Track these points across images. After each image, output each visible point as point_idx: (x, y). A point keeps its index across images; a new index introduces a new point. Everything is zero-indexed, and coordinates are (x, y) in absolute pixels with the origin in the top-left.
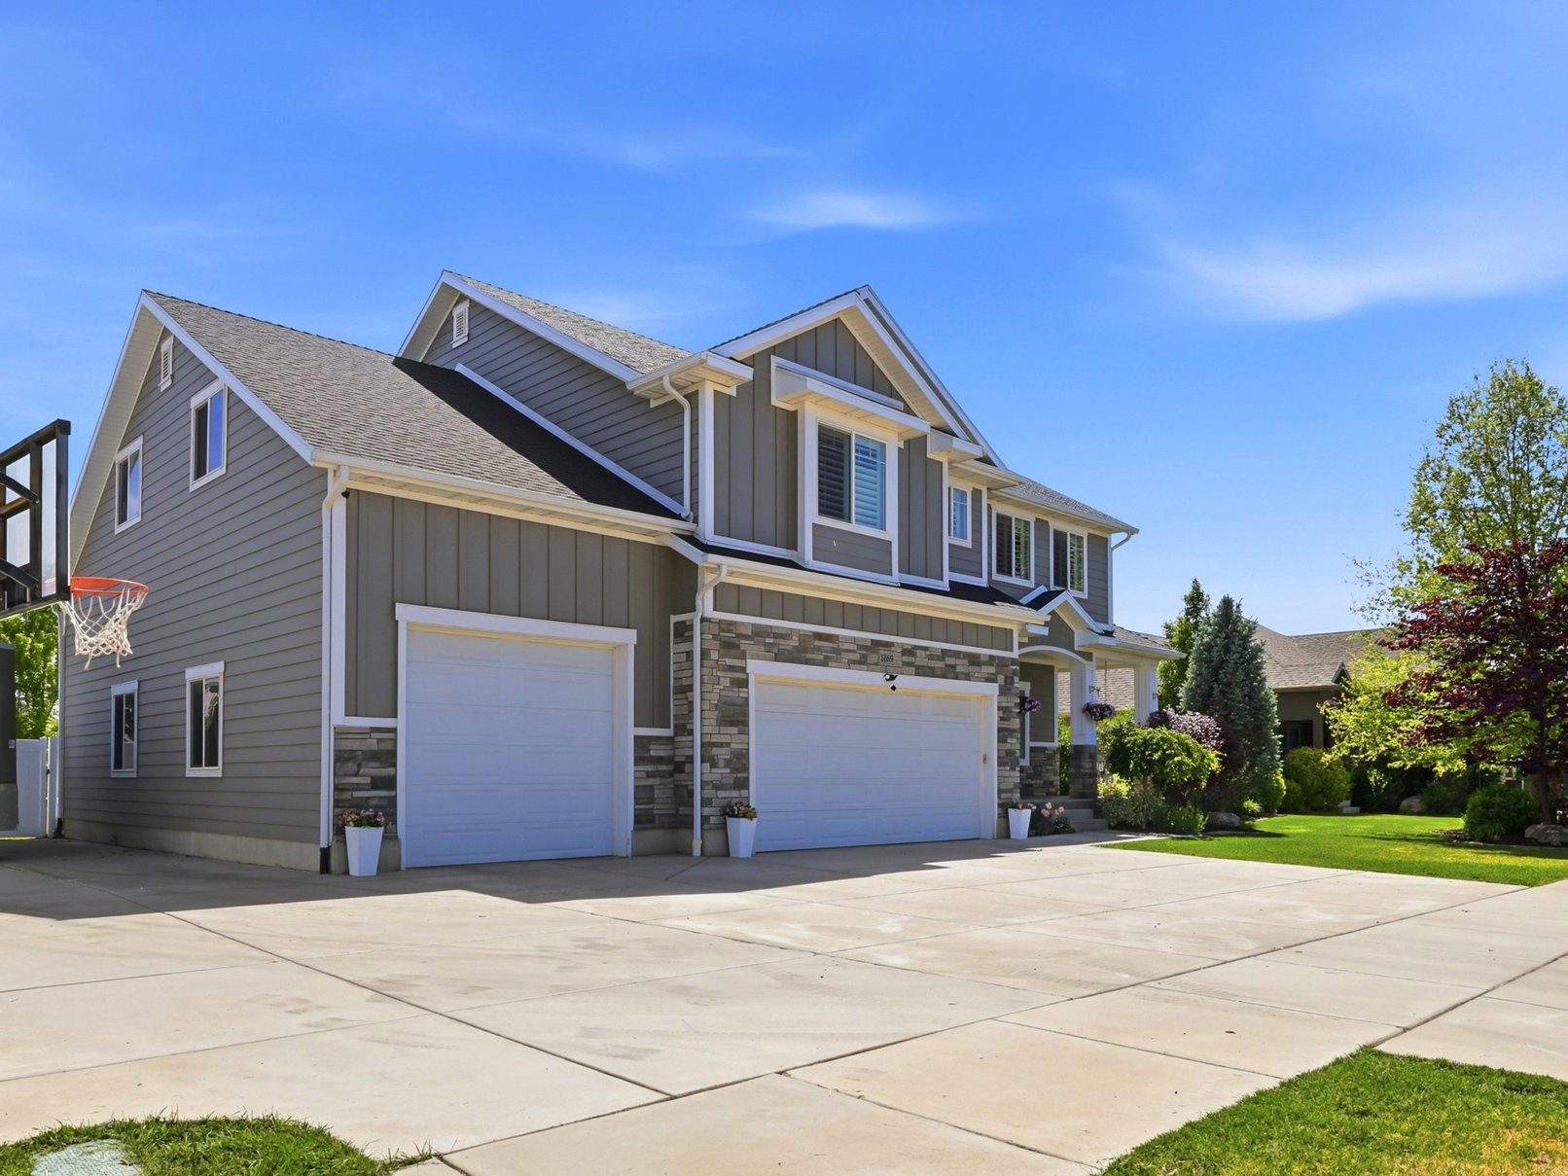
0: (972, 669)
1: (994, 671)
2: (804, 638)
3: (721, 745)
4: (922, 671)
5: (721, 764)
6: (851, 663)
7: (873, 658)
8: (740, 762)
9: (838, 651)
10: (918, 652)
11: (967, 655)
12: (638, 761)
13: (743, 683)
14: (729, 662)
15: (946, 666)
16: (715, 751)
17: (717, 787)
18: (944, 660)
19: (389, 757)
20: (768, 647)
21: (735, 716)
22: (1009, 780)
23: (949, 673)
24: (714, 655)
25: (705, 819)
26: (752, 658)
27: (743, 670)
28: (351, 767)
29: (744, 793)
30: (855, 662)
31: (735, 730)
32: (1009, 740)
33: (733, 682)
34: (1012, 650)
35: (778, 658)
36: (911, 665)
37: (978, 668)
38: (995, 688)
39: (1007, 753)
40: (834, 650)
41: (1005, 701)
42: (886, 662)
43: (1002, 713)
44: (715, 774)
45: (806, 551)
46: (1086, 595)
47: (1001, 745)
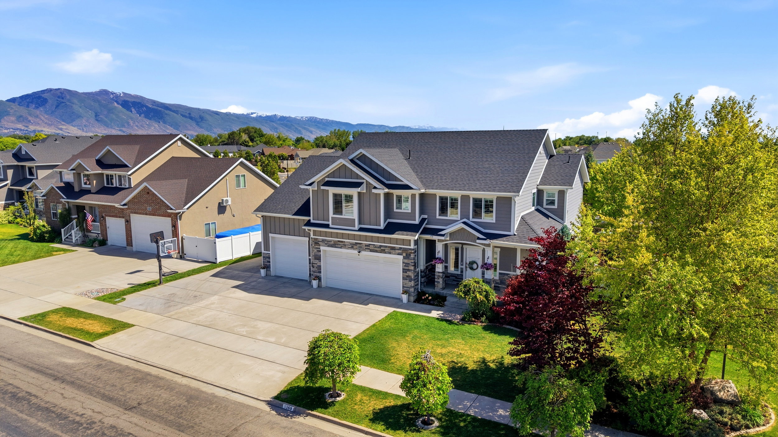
0: (391, 251)
1: (401, 252)
2: (335, 241)
3: (315, 264)
4: (372, 251)
5: (316, 268)
7: (355, 247)
8: (319, 267)
9: (345, 245)
10: (371, 246)
11: (389, 247)
13: (320, 251)
14: (316, 247)
16: (313, 265)
17: (314, 272)
19: (269, 258)
20: (326, 244)
21: (318, 258)
22: (408, 284)
23: (383, 251)
24: (313, 245)
25: (312, 278)
26: (322, 246)
27: (320, 248)
28: (265, 259)
29: (320, 274)
30: (350, 248)
31: (318, 261)
32: (408, 273)
33: (317, 251)
34: (410, 246)
35: (328, 246)
36: (368, 249)
37: (394, 251)
38: (401, 257)
39: (407, 276)
40: (343, 245)
41: (406, 261)
42: (360, 248)
43: (405, 265)
44: (314, 269)
45: (330, 223)
46: (494, 220)
47: (404, 274)
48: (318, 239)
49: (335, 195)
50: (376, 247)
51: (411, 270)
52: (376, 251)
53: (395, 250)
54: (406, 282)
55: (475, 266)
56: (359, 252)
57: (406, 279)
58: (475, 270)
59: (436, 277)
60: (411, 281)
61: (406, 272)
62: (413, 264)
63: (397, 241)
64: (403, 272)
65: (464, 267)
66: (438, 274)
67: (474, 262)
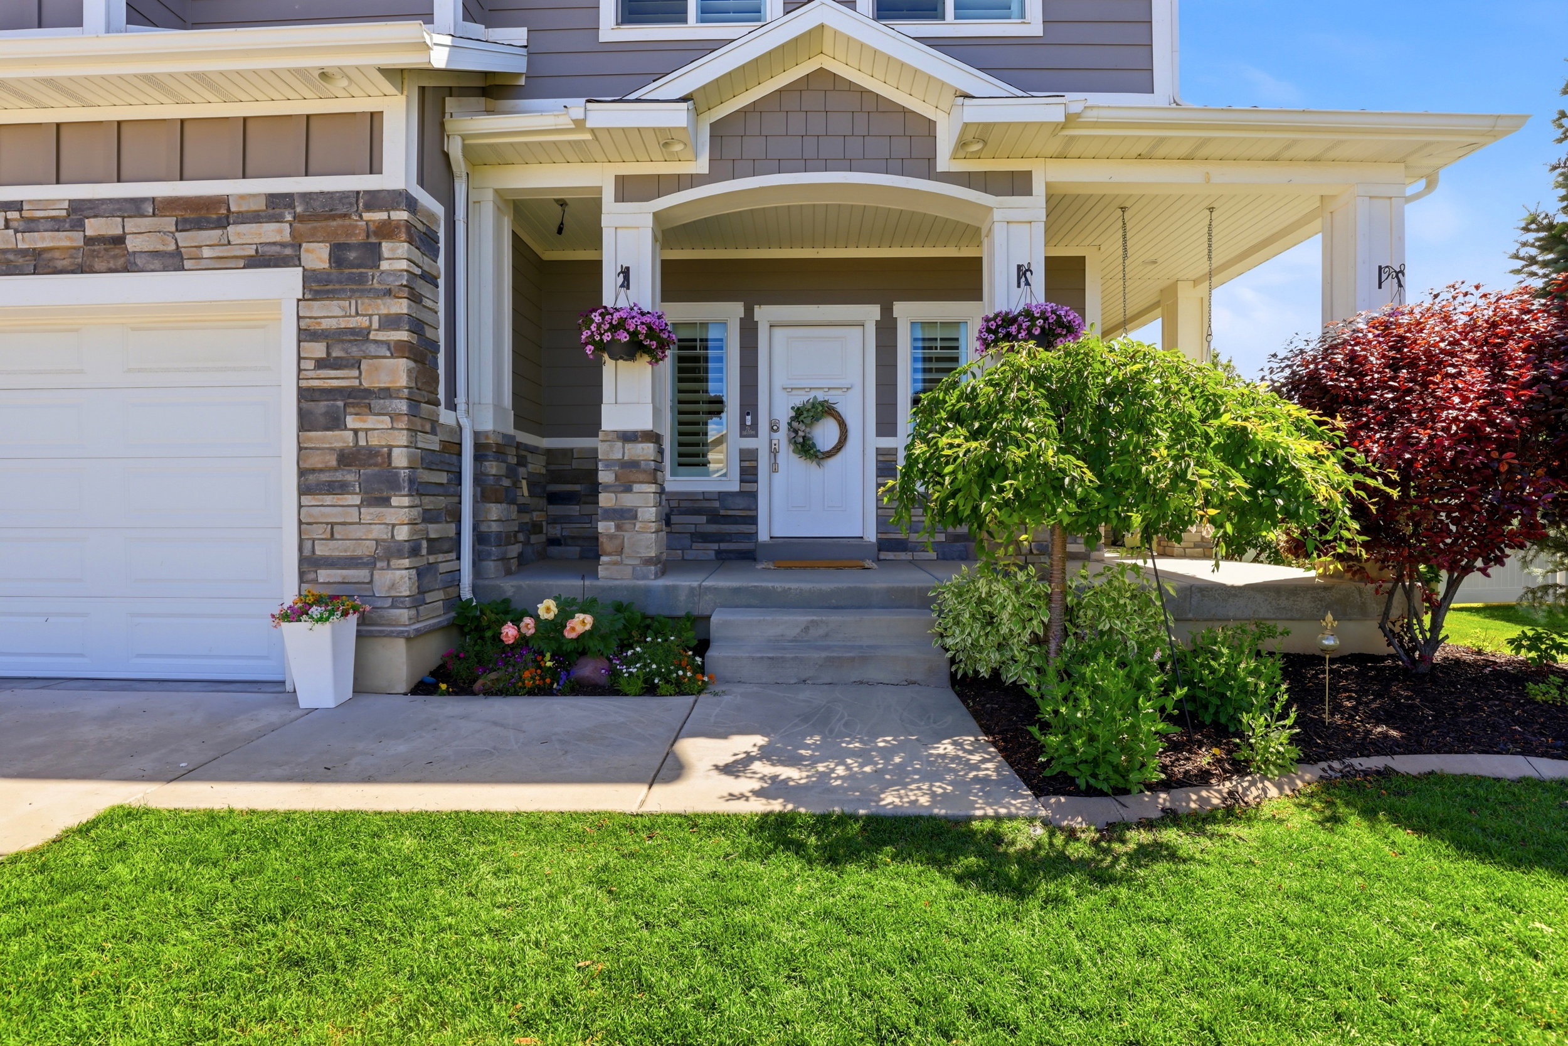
0: (186, 239)
1: (286, 237)
11: (163, 206)
15: (89, 241)
18: (79, 226)
22: (358, 532)
23: (110, 255)
32: (351, 422)
34: (374, 167)
37: (214, 235)
38: (288, 279)
39: (347, 458)
43: (318, 350)
46: (1034, 27)
47: (318, 437)
50: (31, 225)
51: (387, 393)
52: (37, 265)
53: (222, 223)
55: (825, 434)
57: (339, 488)
58: (830, 454)
59: (605, 477)
60: (385, 502)
61: (335, 422)
62: (403, 335)
64: (305, 422)
65: (759, 444)
66: (617, 451)
67: (820, 410)
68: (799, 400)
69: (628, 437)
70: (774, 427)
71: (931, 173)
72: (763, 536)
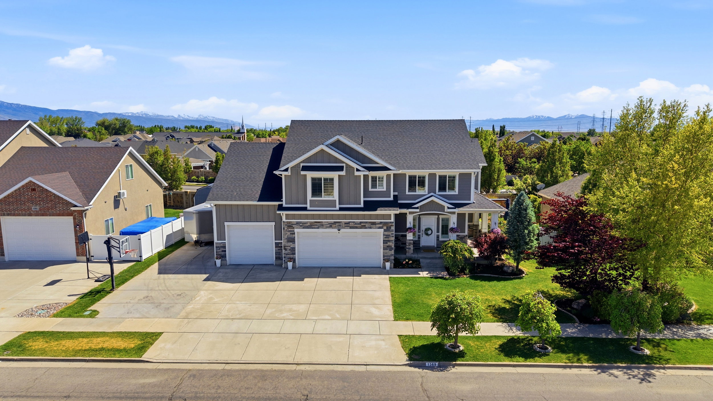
0: (372, 226)
1: (382, 226)
2: (311, 223)
3: (288, 246)
4: (351, 228)
5: (288, 250)
6: (327, 227)
7: (335, 226)
8: (293, 249)
9: (323, 225)
10: (350, 223)
12: (276, 247)
13: (294, 234)
14: (289, 230)
15: (362, 226)
16: (286, 247)
17: (287, 254)
18: (361, 224)
19: (225, 247)
20: (301, 226)
21: (292, 240)
22: (389, 253)
23: (364, 227)
24: (286, 229)
25: (284, 260)
26: (296, 228)
27: (294, 231)
28: (218, 249)
29: (294, 256)
30: (328, 227)
31: (291, 243)
33: (291, 234)
34: (390, 220)
35: (303, 228)
36: (348, 226)
38: (382, 230)
39: (388, 246)
40: (321, 225)
41: (386, 233)
42: (339, 226)
43: (385, 236)
44: (286, 252)
45: (308, 206)
46: (457, 193)
47: (385, 244)
48: (291, 222)
49: (313, 179)
50: (356, 224)
51: (393, 241)
52: (356, 228)
53: (375, 224)
54: (386, 252)
56: (339, 230)
57: (387, 249)
58: (431, 234)
59: (407, 244)
60: (391, 251)
61: (387, 243)
63: (377, 217)
65: (421, 234)
66: (409, 242)
67: (429, 229)
68: (426, 227)
69: (410, 240)
70: (422, 231)
71: (444, 212)
72: (421, 246)
